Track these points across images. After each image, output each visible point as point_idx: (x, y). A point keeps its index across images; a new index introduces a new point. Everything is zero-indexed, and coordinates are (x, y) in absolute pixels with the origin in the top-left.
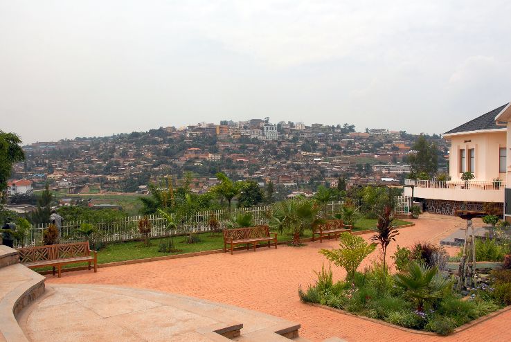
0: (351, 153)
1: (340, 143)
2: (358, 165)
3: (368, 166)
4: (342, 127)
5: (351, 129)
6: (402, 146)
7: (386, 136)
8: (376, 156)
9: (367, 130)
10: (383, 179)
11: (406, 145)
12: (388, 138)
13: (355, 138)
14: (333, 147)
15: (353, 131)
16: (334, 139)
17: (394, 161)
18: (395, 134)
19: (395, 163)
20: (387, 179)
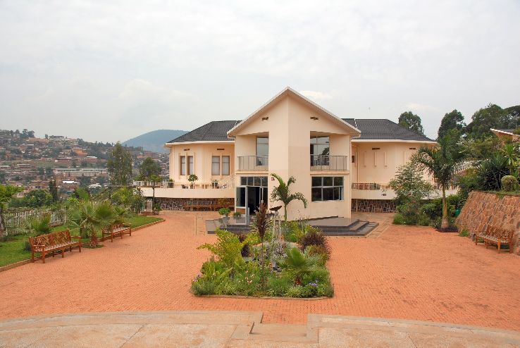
0: (31, 158)
1: (19, 148)
2: (39, 169)
3: (50, 170)
4: (21, 132)
5: (31, 134)
6: (80, 152)
7: (65, 143)
8: (56, 161)
9: (46, 136)
10: (64, 182)
11: (83, 151)
12: (67, 144)
13: (35, 143)
14: (13, 151)
15: (33, 136)
16: (13, 144)
17: (74, 166)
18: (74, 141)
19: (75, 167)
20: (68, 182)
